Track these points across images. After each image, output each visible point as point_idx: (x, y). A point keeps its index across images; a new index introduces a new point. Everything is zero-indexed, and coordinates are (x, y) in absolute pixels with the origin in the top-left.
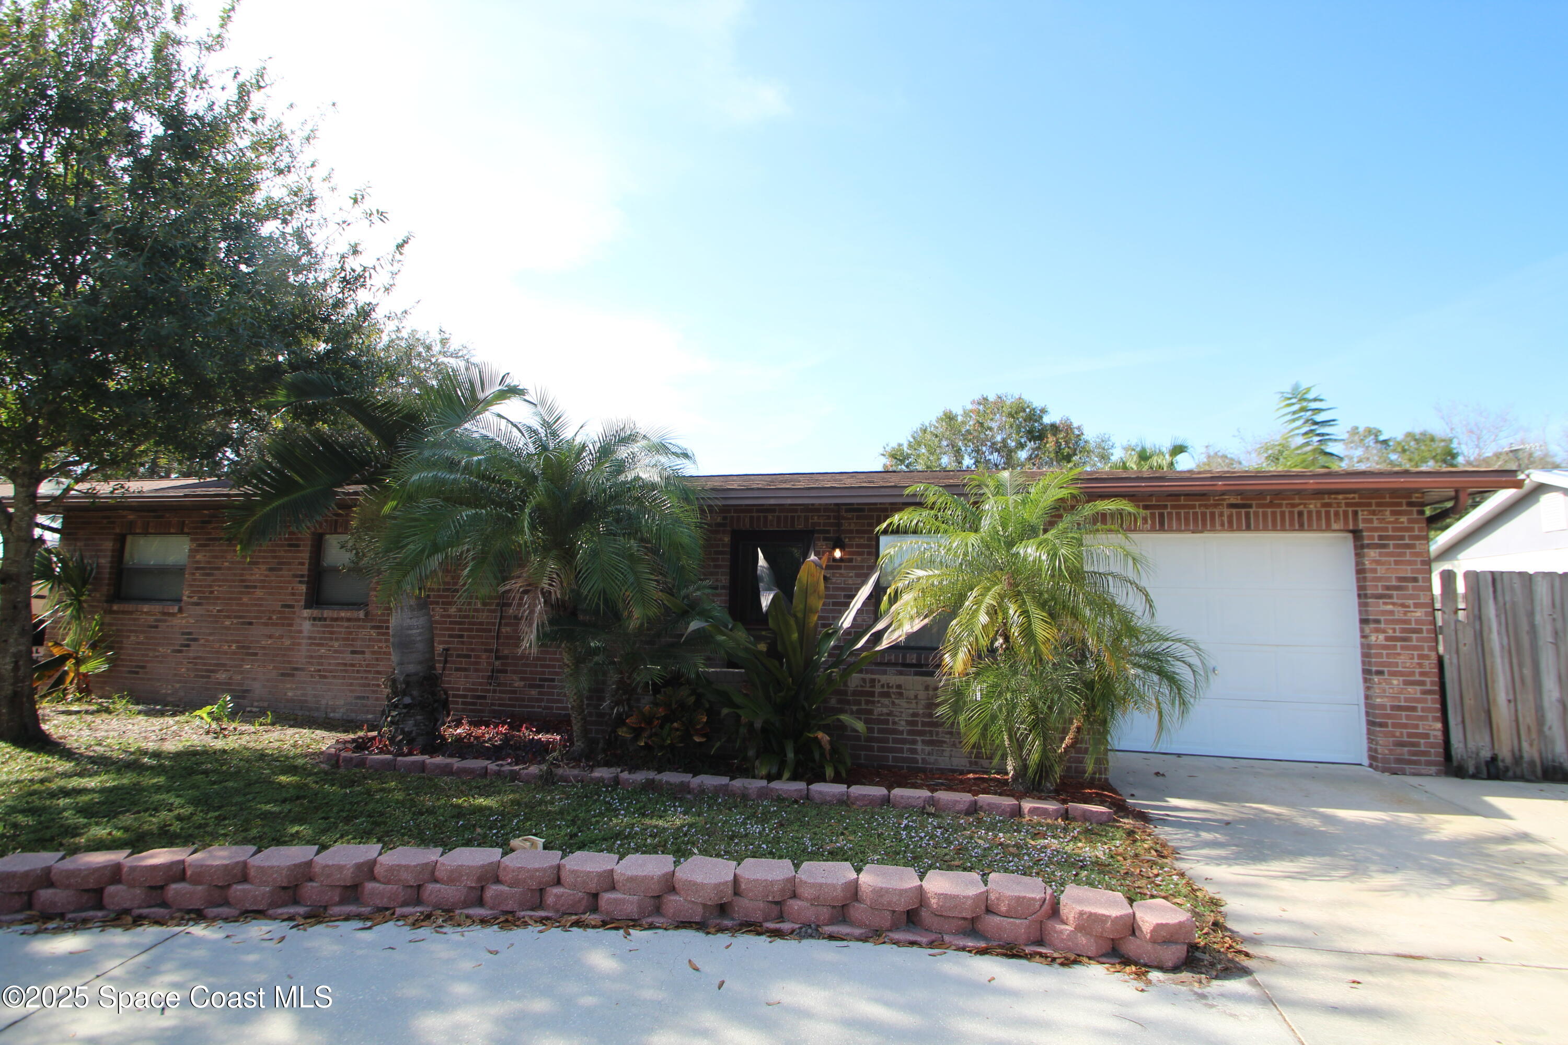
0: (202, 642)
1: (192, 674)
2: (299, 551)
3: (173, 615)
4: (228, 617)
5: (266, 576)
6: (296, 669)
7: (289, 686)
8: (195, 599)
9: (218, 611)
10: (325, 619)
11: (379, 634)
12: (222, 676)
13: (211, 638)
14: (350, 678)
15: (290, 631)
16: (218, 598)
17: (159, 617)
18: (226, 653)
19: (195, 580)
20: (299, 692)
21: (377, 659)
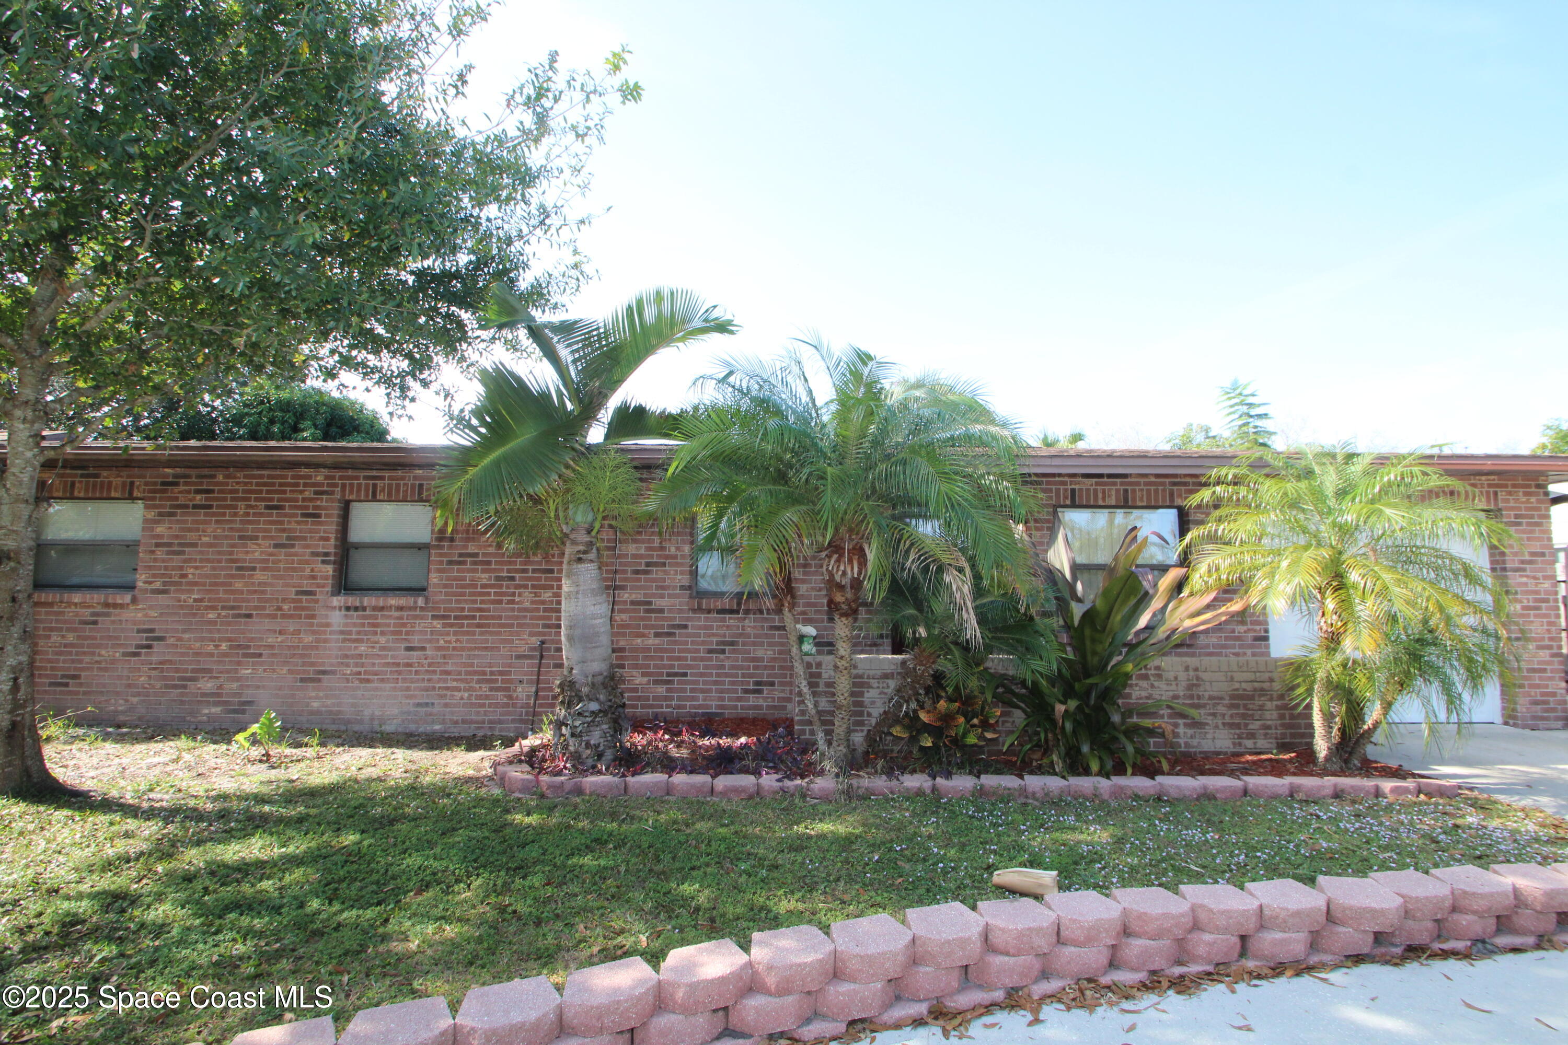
0: (171, 641)
1: (158, 684)
2: (320, 523)
3: (122, 606)
4: (213, 608)
5: (271, 554)
6: (324, 672)
7: (313, 694)
8: (158, 585)
9: (195, 600)
10: (364, 609)
11: (444, 626)
12: (207, 685)
13: (186, 636)
14: (404, 680)
15: (312, 625)
16: (196, 584)
17: (99, 609)
18: (212, 655)
19: (155, 560)
20: (329, 702)
21: (444, 657)
